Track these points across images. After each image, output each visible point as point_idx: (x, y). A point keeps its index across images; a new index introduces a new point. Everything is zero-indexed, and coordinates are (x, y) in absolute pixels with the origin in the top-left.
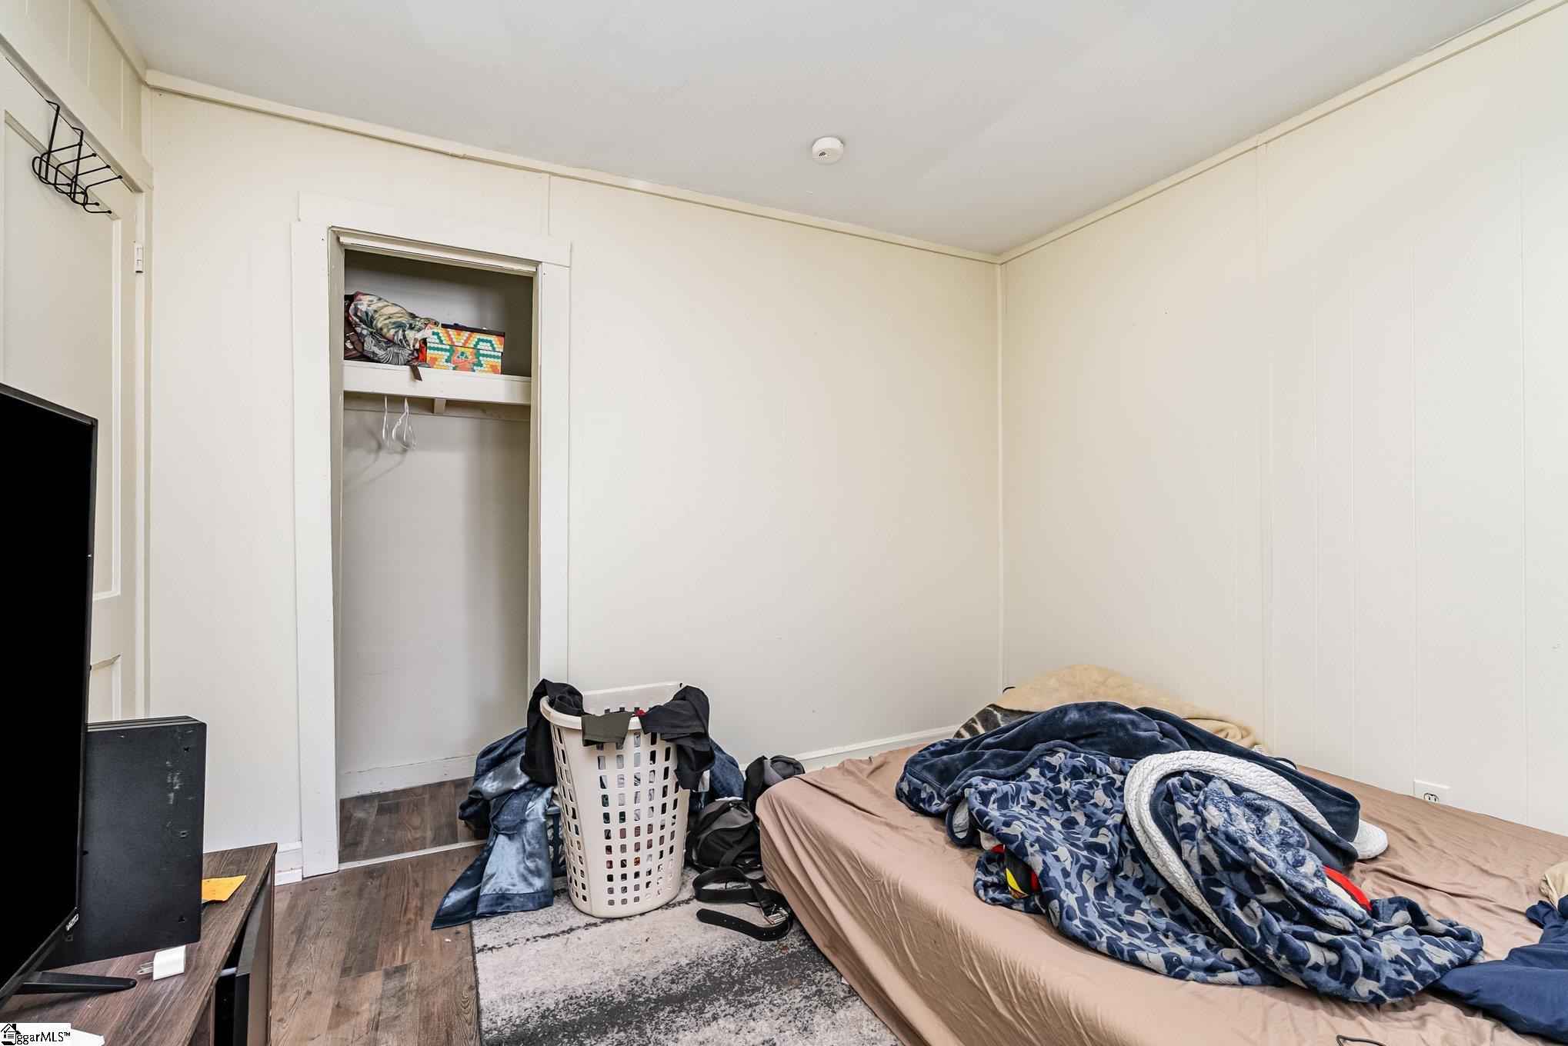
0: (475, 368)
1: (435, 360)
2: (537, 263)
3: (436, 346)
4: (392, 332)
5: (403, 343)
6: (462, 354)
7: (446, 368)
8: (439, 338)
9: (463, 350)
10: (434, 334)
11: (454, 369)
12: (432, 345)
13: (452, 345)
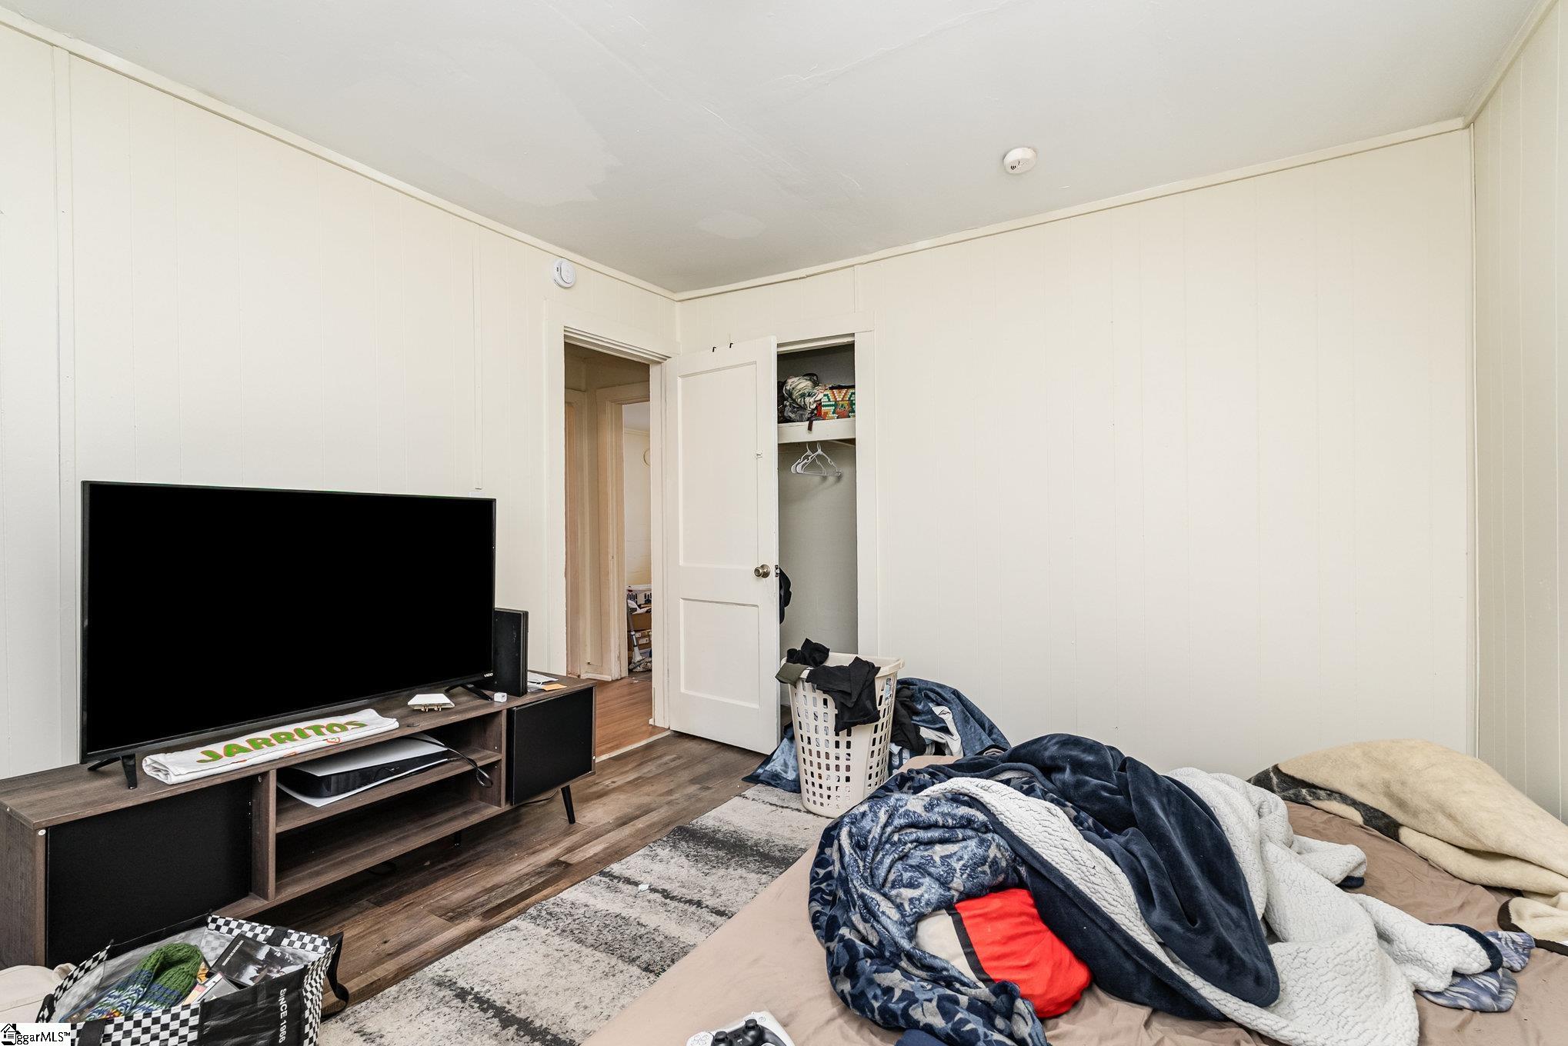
0: (850, 414)
1: (827, 413)
2: (853, 335)
3: (827, 403)
4: (799, 400)
5: (803, 408)
6: (842, 405)
7: (832, 418)
8: (828, 398)
9: (842, 402)
10: (825, 395)
11: (838, 418)
12: (825, 403)
13: (836, 401)
